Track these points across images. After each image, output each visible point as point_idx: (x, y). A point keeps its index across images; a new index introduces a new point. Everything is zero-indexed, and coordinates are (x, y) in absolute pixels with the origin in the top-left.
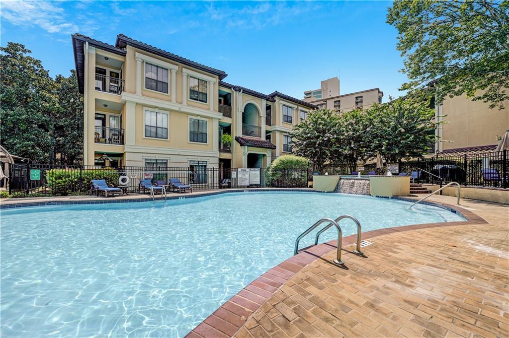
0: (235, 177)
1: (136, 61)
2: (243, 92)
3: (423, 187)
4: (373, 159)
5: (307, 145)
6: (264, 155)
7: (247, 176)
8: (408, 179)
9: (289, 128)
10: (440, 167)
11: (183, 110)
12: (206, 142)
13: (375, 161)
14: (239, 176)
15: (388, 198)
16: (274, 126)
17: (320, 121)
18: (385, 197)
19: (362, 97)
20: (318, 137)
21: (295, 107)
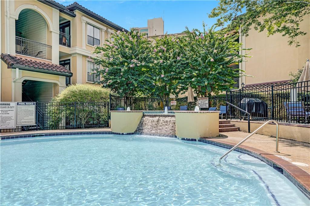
3: (232, 123)
4: (184, 93)
5: (111, 73)
6: (55, 85)
7: (12, 113)
8: (216, 114)
9: (90, 51)
10: (247, 100)
13: (186, 94)
15: (195, 140)
16: (74, 49)
17: (126, 43)
18: (192, 140)
20: (122, 64)
21: (104, 28)
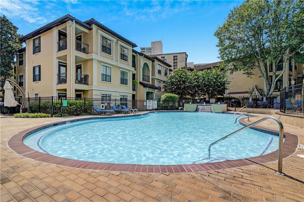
0: (146, 105)
1: (97, 34)
2: (144, 57)
3: (228, 108)
7: (151, 104)
8: (226, 105)
9: (160, 77)
10: (234, 100)
11: (118, 65)
12: (127, 85)
13: (205, 97)
14: (147, 104)
15: (220, 113)
16: (154, 76)
19: (177, 56)
21: (163, 65)
